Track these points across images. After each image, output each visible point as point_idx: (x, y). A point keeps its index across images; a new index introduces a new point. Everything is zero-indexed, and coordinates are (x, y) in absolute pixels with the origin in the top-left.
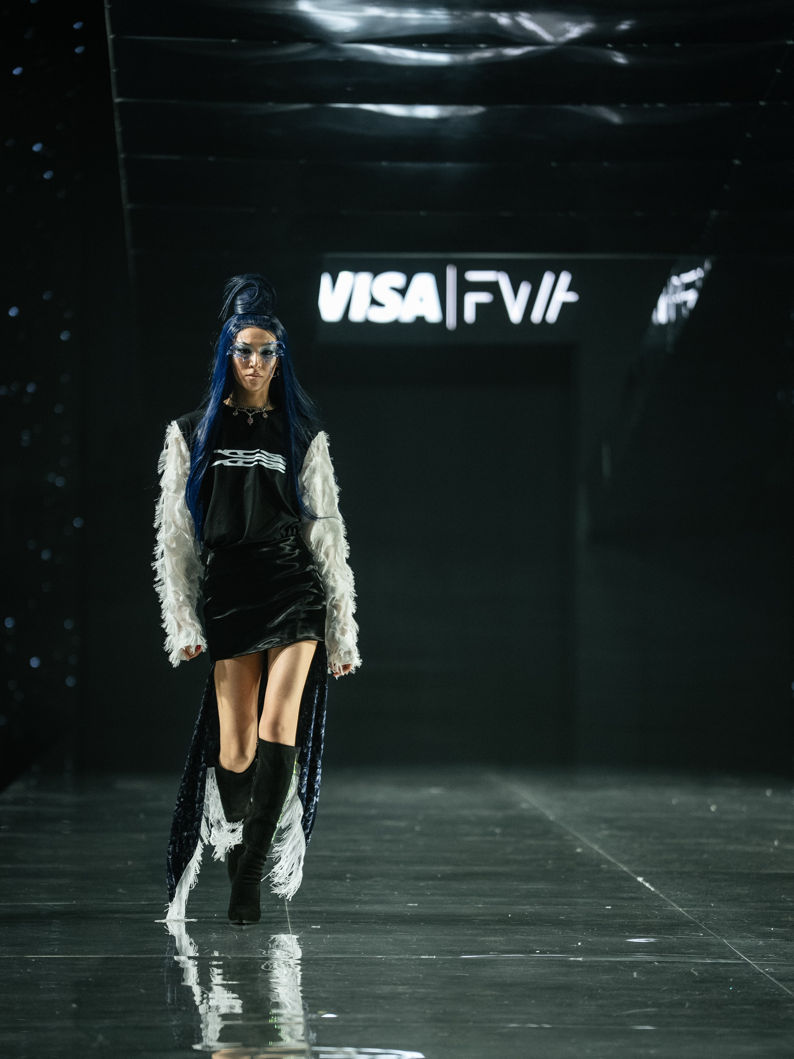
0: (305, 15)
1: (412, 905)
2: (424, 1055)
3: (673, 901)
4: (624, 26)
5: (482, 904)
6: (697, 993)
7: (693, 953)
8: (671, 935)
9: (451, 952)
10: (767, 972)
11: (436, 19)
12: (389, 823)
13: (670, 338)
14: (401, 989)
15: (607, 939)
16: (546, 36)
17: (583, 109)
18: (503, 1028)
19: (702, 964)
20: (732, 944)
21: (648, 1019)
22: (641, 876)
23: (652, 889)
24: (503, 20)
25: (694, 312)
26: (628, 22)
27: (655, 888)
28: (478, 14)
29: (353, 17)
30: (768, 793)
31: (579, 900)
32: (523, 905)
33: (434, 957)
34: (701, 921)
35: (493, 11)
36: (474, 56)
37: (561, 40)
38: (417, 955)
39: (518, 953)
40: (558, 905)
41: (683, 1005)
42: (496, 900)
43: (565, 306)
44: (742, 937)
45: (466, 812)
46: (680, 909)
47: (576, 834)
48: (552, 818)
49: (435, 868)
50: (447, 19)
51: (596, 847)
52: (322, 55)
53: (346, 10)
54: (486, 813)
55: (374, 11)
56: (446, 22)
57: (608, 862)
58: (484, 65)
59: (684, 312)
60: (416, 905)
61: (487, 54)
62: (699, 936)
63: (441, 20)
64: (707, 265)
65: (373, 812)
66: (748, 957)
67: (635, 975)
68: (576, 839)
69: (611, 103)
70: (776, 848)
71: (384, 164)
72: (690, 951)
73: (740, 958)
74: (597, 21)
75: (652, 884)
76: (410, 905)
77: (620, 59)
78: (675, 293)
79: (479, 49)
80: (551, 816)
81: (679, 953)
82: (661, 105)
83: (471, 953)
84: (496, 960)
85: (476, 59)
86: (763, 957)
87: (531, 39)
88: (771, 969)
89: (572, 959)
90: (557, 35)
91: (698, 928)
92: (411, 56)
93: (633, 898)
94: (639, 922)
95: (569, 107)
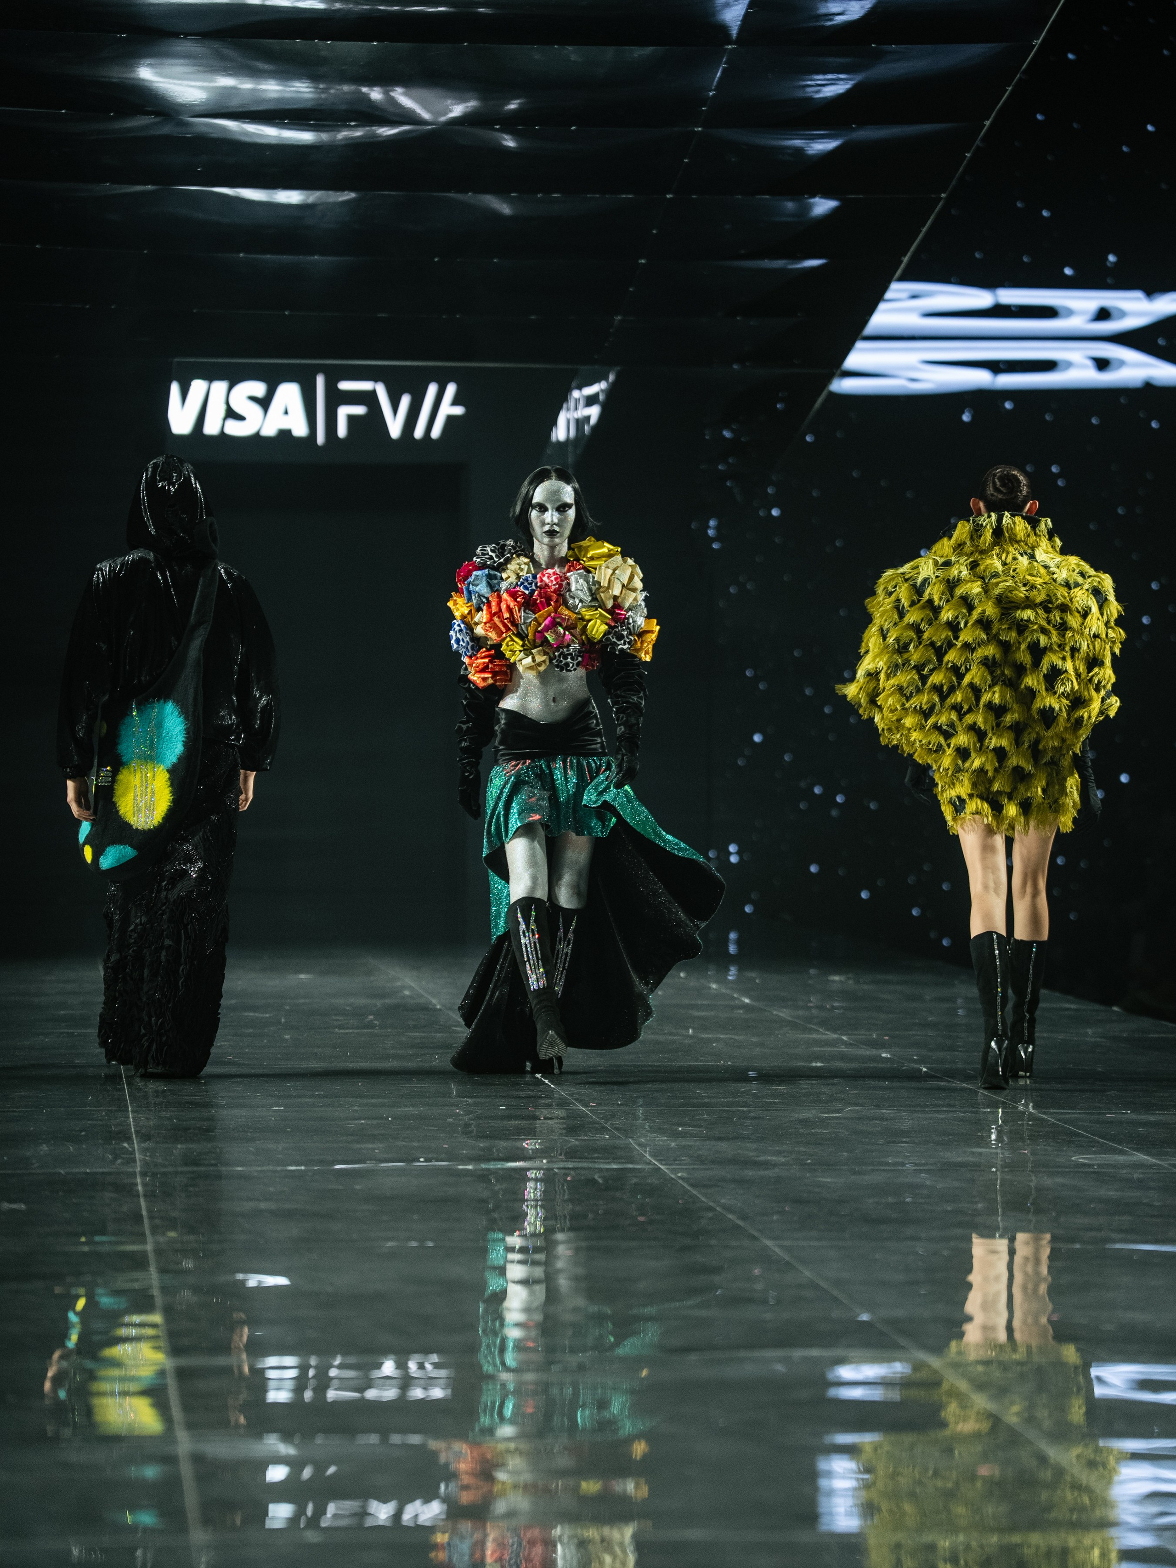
0: (146, 84)
1: (277, 1108)
2: (290, 1280)
3: (576, 1100)
4: (513, 106)
5: (359, 1107)
6: (602, 1203)
7: (598, 1158)
8: (572, 1137)
9: (321, 1162)
10: (680, 1178)
11: (300, 92)
13: (570, 459)
14: (263, 1205)
15: (500, 1144)
16: (426, 116)
17: (470, 197)
18: (380, 1247)
19: (607, 1170)
20: (641, 1146)
23: (552, 1086)
24: (376, 94)
25: (595, 429)
26: (518, 101)
27: (556, 1085)
28: (346, 88)
29: (202, 88)
30: (682, 975)
31: (470, 1101)
32: (406, 1106)
34: (607, 1120)
35: (365, 86)
36: (342, 135)
37: (443, 119)
38: (282, 1166)
39: (399, 1161)
40: (445, 1106)
41: (585, 1217)
42: (373, 1101)
43: (451, 420)
44: (654, 1139)
45: (338, 1001)
46: (584, 1109)
48: (438, 1007)
50: (310, 92)
52: (167, 129)
53: (195, 80)
54: (362, 1001)
55: (226, 81)
56: (310, 96)
58: (354, 145)
59: (586, 428)
60: (282, 1108)
61: (358, 133)
62: (605, 1139)
63: (305, 93)
64: (611, 377)
66: (660, 1161)
69: (500, 191)
70: (691, 1037)
71: (241, 255)
72: (594, 1156)
73: (649, 1162)
74: (482, 99)
75: (551, 1081)
76: (275, 1108)
77: (510, 143)
78: (576, 409)
79: (350, 126)
80: (437, 1003)
81: (582, 1158)
82: (556, 195)
83: (343, 1162)
84: (374, 1170)
85: (346, 139)
86: (675, 1160)
87: (407, 117)
88: (685, 1175)
89: (460, 1167)
90: (437, 114)
91: (603, 1130)
92: (270, 133)
93: (529, 1098)
94: (537, 1123)
95: (452, 195)
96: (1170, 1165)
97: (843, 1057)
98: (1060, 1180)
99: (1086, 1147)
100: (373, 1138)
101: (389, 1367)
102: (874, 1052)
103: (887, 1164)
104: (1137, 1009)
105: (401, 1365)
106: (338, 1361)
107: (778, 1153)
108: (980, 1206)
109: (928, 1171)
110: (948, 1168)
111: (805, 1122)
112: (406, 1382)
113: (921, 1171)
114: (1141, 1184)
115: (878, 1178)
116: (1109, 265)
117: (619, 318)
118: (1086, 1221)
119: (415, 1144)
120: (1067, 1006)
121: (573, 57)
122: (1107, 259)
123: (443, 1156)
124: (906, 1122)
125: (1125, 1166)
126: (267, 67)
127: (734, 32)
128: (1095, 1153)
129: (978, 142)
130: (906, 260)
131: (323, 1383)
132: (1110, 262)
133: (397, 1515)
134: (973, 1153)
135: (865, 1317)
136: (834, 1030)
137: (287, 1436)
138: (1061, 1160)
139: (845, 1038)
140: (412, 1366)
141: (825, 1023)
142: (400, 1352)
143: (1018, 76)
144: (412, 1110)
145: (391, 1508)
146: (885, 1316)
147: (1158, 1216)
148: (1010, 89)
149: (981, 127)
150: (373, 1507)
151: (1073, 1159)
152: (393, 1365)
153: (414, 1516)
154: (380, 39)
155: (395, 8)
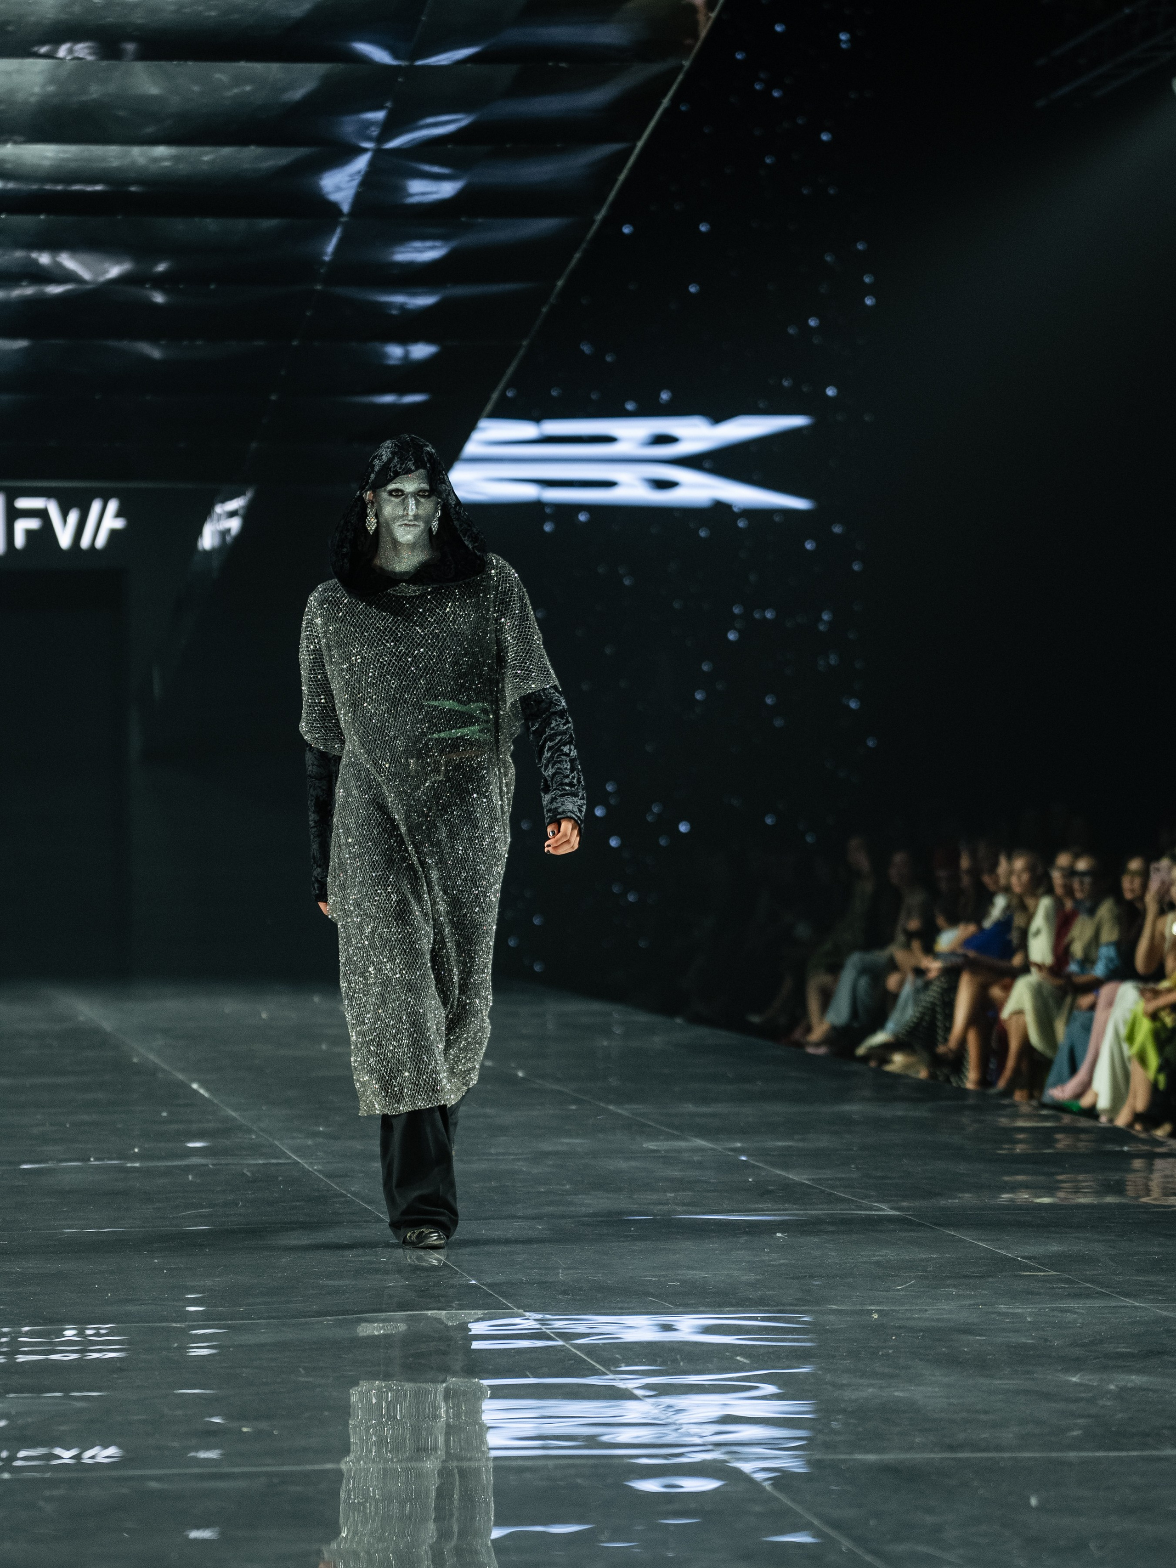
3: (227, 1106)
4: (161, 268)
5: (41, 1115)
6: (250, 1192)
7: (246, 1155)
8: (224, 1138)
9: (10, 1163)
10: (315, 1170)
13: (215, 563)
15: (162, 1145)
16: (86, 275)
17: (125, 344)
19: (255, 1165)
20: (283, 1144)
21: (203, 1219)
22: (194, 1081)
23: (206, 1095)
24: (44, 259)
25: (236, 540)
26: (165, 264)
27: (211, 1094)
28: (19, 254)
30: (316, 999)
31: (137, 1108)
32: (81, 1114)
34: (253, 1124)
35: (35, 252)
36: (15, 293)
37: (102, 279)
39: (74, 1161)
41: (237, 1205)
42: (54, 1110)
43: (114, 533)
44: (293, 1138)
45: (23, 1026)
46: (233, 1114)
47: (133, 1044)
48: (108, 1029)
51: (152, 1057)
54: (43, 1026)
57: (164, 1071)
58: (26, 302)
59: (228, 539)
61: (29, 291)
62: (252, 1139)
64: (249, 495)
66: (299, 1156)
67: (190, 1177)
68: (133, 1049)
69: (153, 338)
72: (243, 1153)
73: (290, 1158)
74: (134, 262)
75: (207, 1091)
77: (159, 298)
78: (219, 520)
79: (21, 286)
80: (107, 1026)
81: (232, 1156)
82: (199, 343)
83: (30, 1163)
84: (54, 1169)
85: (18, 296)
86: (312, 1156)
87: (70, 277)
88: (320, 1167)
89: (129, 1165)
90: (97, 274)
91: (250, 1131)
93: (187, 1105)
94: (194, 1127)
95: (113, 343)
96: (722, 1148)
98: (633, 1164)
99: (654, 1135)
100: (55, 1142)
101: (70, 1333)
103: (491, 1154)
104: (696, 1020)
105: (81, 1333)
106: (26, 1329)
108: (568, 1187)
109: (526, 1160)
110: (540, 1157)
112: (85, 1346)
113: (519, 1160)
114: (700, 1165)
115: (484, 1166)
116: (661, 402)
118: (655, 1197)
119: (90, 1146)
120: (635, 1018)
121: (211, 228)
122: (659, 396)
123: (114, 1155)
124: (507, 1119)
125: (687, 1151)
127: (346, 208)
128: (662, 1140)
129: (552, 300)
130: (495, 396)
131: (15, 1348)
132: (662, 399)
133: (77, 1457)
134: (562, 1144)
135: (474, 1282)
138: (635, 1147)
140: (89, 1332)
142: (81, 1322)
143: (584, 245)
144: (86, 1118)
145: (74, 1452)
146: (489, 1280)
147: (714, 1191)
148: (577, 255)
149: (555, 285)
150: (58, 1451)
151: (644, 1146)
152: (74, 1332)
153: (93, 1457)
154: (48, 212)
155: (59, 187)
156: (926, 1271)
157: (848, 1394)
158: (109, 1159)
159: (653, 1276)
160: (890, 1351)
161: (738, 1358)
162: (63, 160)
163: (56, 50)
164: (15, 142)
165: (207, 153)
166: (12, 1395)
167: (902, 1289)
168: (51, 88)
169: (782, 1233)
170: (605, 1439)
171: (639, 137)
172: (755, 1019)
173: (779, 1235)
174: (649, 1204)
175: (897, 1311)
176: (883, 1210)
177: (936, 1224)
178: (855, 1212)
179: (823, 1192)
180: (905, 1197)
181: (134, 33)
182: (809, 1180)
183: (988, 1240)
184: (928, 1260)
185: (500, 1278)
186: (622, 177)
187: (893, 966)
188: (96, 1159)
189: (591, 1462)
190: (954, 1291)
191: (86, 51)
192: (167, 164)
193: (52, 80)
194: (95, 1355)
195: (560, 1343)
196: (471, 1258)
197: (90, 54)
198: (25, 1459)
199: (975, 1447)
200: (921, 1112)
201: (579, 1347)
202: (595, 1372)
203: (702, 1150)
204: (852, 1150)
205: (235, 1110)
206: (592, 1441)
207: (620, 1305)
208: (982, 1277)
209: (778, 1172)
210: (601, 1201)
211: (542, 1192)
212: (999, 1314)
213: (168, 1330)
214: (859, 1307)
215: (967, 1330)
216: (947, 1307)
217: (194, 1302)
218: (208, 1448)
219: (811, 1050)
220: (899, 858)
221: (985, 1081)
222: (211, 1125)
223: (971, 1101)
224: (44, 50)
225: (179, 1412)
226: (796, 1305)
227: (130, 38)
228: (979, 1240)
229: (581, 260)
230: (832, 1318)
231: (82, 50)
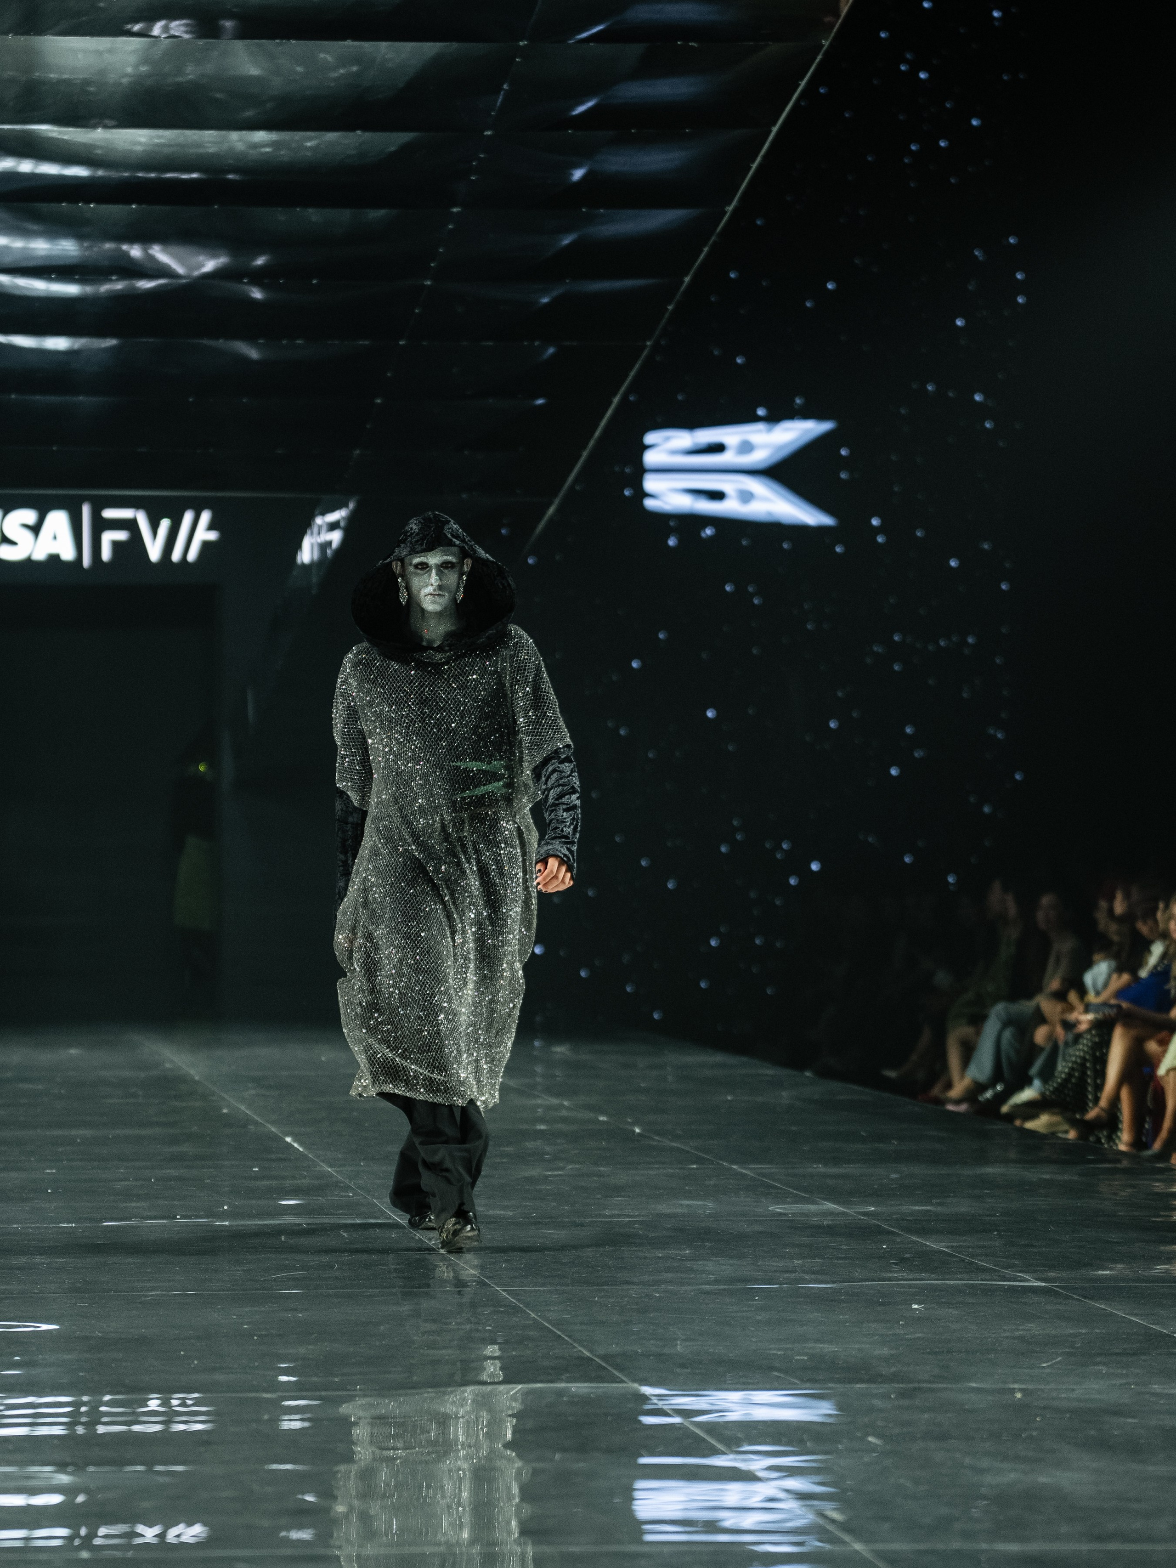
1: (49, 1171)
3: (323, 1161)
4: (260, 261)
5: (124, 1169)
6: (346, 1254)
7: (343, 1214)
8: (319, 1196)
9: (91, 1220)
11: (65, 250)
12: (27, 1086)
13: (315, 580)
15: (254, 1202)
16: (180, 270)
17: (221, 343)
18: (146, 1296)
19: (352, 1224)
20: (382, 1203)
21: (296, 1282)
22: (288, 1135)
23: (301, 1149)
24: (136, 252)
25: (337, 553)
26: (264, 258)
27: (305, 1148)
28: (108, 246)
31: (226, 1163)
32: (167, 1169)
33: (74, 1225)
34: (351, 1180)
35: (125, 244)
36: (105, 288)
37: (196, 273)
38: (55, 1223)
39: (160, 1219)
40: (202, 1168)
41: (332, 1267)
42: (138, 1164)
43: (206, 545)
45: (107, 1074)
46: (329, 1170)
47: (222, 1094)
48: (197, 1078)
49: (74, 1132)
50: (77, 250)
51: (243, 1108)
54: (127, 1074)
56: (75, 253)
57: (255, 1123)
58: (117, 298)
59: (329, 552)
60: (54, 1171)
61: (119, 286)
62: (349, 1196)
63: (70, 250)
64: (351, 505)
65: (9, 1075)
67: (283, 1237)
68: (223, 1099)
69: (250, 338)
71: (13, 396)
72: (338, 1212)
73: (389, 1217)
74: (231, 255)
75: (301, 1144)
76: (48, 1171)
77: (257, 294)
78: (319, 534)
79: (111, 280)
80: (196, 1075)
81: (328, 1215)
82: (299, 342)
83: (112, 1220)
84: (139, 1227)
85: (108, 291)
87: (162, 271)
89: (218, 1223)
90: (191, 268)
91: (348, 1188)
92: (39, 286)
93: (281, 1160)
94: (288, 1183)
95: (205, 342)
96: (856, 1212)
97: (564, 1120)
98: (757, 1228)
99: (781, 1197)
100: (139, 1197)
101: (154, 1404)
102: (592, 1115)
103: (605, 1216)
104: (826, 1073)
105: (165, 1403)
106: (107, 1398)
107: (505, 1208)
108: (687, 1252)
109: (641, 1222)
110: (658, 1219)
111: (530, 1180)
112: (170, 1416)
113: (635, 1222)
114: (829, 1230)
116: (796, 407)
117: (358, 452)
118: (781, 1263)
119: (176, 1203)
120: (761, 1071)
121: (314, 218)
122: (794, 400)
123: (202, 1213)
124: (623, 1178)
125: (816, 1214)
126: (36, 227)
128: (792, 1203)
129: (678, 297)
130: (616, 400)
131: (95, 1418)
132: (796, 404)
133: (162, 1536)
134: (681, 1205)
135: (586, 1353)
136: (558, 1095)
137: (62, 1467)
138: (760, 1210)
139: (566, 1103)
140: (175, 1402)
141: (549, 1090)
142: (166, 1391)
143: (713, 238)
144: (173, 1172)
145: (157, 1530)
146: (601, 1351)
147: (845, 1258)
148: (706, 249)
149: (683, 282)
150: (140, 1528)
151: (770, 1208)
152: (158, 1402)
153: (178, 1536)
154: (138, 202)
155: (153, 175)
156: (1074, 1348)
157: (989, 1479)
158: (197, 1217)
159: (779, 1349)
160: (1035, 1434)
161: (870, 1439)
162: (158, 145)
163: (150, 28)
164: (106, 127)
165: (310, 139)
166: (91, 1469)
167: (1048, 1367)
168: (144, 69)
169: (919, 1304)
170: (727, 1524)
171: (774, 124)
172: (892, 1074)
173: (915, 1306)
174: (775, 1271)
175: (1043, 1390)
176: (1028, 1281)
177: (1085, 1297)
178: (998, 1283)
179: (963, 1260)
180: (1052, 1267)
181: (235, 10)
182: (947, 1247)
183: (1141, 1315)
184: (1075, 1335)
185: (614, 1349)
186: (754, 166)
187: (1040, 1018)
188: (183, 1217)
189: (712, 1548)
190: (1104, 1370)
191: (183, 29)
192: (268, 150)
193: (145, 61)
194: (182, 1427)
195: (677, 1420)
196: (584, 1327)
197: (187, 32)
198: (106, 1537)
199: (1125, 1538)
200: (1069, 1176)
201: (699, 1425)
202: (715, 1452)
203: (831, 1213)
204: (995, 1215)
205: (331, 1166)
206: (712, 1526)
207: (744, 1380)
208: (1135, 1354)
209: (914, 1238)
210: (724, 1267)
211: (659, 1257)
212: (1154, 1394)
213: (258, 1401)
214: (1001, 1385)
215: (1118, 1411)
216: (1096, 1387)
217: (286, 1372)
218: (300, 1527)
219: (950, 1107)
220: (1046, 900)
221: (1139, 1143)
222: (306, 1182)
223: (1125, 1163)
224: (137, 28)
225: (269, 1489)
226: (933, 1382)
227: (230, 16)
228: (1132, 1314)
229: (709, 254)
230: (973, 1396)
231: (178, 27)
